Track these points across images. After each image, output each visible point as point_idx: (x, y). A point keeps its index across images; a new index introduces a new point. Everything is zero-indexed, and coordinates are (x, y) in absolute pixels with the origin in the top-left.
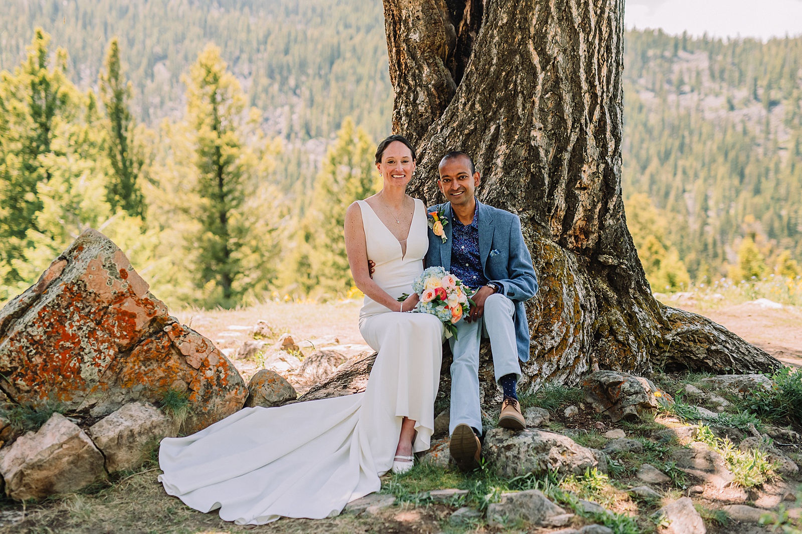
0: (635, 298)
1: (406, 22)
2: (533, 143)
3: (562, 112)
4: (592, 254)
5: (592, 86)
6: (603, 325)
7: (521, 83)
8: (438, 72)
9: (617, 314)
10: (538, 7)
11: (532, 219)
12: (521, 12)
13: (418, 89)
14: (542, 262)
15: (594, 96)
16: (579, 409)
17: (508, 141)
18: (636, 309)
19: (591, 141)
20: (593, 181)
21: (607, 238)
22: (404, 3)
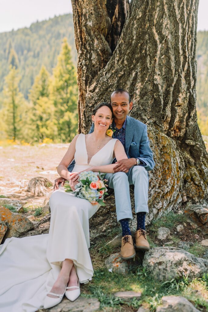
0: (203, 162)
1: (85, 15)
2: (155, 82)
3: (170, 66)
4: (182, 139)
5: (184, 52)
6: (188, 176)
7: (149, 50)
8: (102, 43)
9: (194, 170)
10: (158, 9)
11: (155, 123)
12: (149, 11)
13: (92, 52)
14: (161, 146)
15: (185, 57)
16: (184, 226)
17: (143, 81)
18: (203, 167)
19: (183, 81)
20: (184, 102)
21: (190, 131)
22: (84, 5)
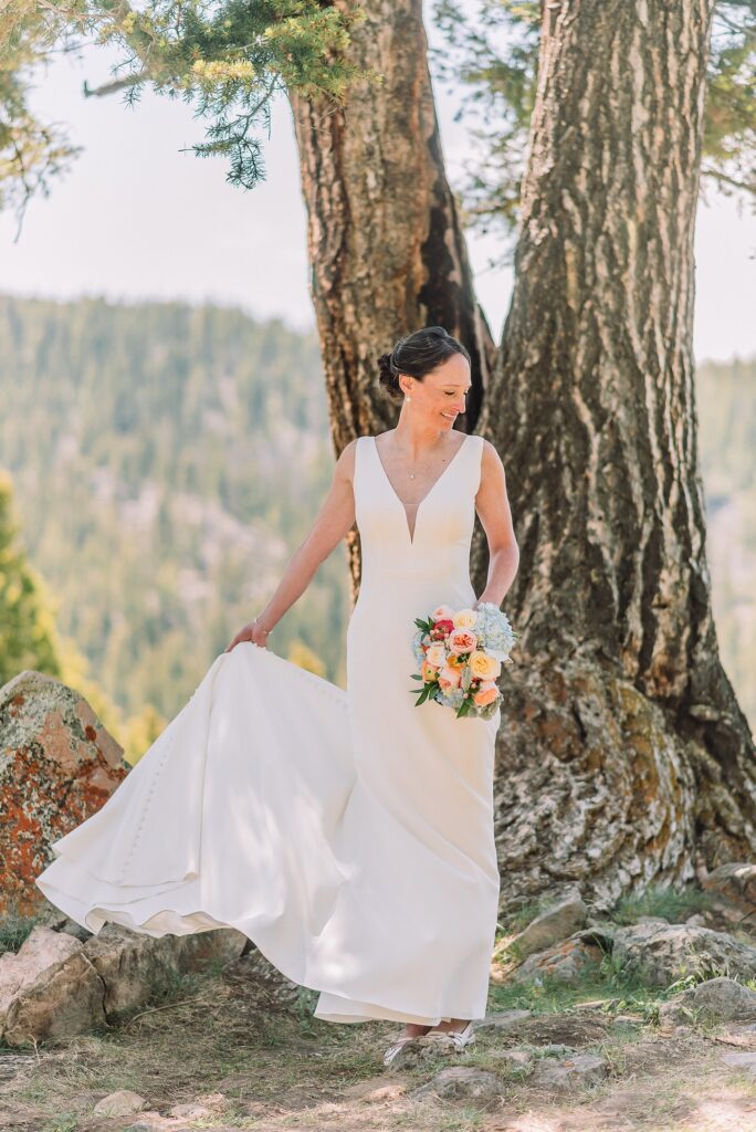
0: (746, 770)
2: (591, 540)
3: (629, 492)
4: (681, 706)
5: (665, 453)
6: (704, 811)
7: (567, 452)
9: (723, 795)
10: (583, 339)
11: (599, 653)
12: (560, 346)
14: (623, 715)
15: (669, 469)
16: (706, 919)
17: (555, 535)
18: (749, 785)
19: (669, 534)
20: (676, 594)
21: (699, 680)
22: (362, 333)
